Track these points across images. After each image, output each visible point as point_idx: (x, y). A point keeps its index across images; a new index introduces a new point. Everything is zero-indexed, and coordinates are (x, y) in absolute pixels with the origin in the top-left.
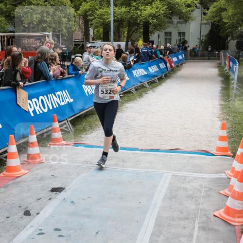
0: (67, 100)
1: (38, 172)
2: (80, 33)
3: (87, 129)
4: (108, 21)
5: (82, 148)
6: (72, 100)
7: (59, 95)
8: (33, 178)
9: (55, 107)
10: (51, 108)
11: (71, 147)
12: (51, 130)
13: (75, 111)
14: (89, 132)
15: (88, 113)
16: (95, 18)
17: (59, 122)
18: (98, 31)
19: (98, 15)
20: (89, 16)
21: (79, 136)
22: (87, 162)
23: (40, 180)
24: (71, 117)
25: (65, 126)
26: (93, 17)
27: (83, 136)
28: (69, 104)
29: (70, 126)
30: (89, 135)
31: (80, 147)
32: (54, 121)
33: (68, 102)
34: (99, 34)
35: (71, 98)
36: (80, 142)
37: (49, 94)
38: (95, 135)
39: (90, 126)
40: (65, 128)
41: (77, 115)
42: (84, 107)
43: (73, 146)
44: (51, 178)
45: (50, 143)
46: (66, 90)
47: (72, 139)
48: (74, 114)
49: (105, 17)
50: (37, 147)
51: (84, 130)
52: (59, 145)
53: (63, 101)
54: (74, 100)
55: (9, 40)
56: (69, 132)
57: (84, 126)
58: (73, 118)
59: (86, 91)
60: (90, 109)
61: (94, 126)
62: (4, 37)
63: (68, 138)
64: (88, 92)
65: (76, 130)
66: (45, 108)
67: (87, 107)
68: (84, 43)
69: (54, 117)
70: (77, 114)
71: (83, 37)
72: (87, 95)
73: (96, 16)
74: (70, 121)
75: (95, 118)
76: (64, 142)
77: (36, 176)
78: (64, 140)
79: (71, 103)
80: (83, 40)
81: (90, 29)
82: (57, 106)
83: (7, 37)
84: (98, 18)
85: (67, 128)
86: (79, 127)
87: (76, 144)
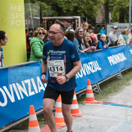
0: (97, 69)
1: (78, 123)
2: (101, 17)
3: (112, 92)
4: (126, 7)
5: (109, 106)
6: (100, 69)
7: (91, 65)
8: (75, 128)
9: (88, 74)
10: (85, 74)
11: (101, 105)
12: (86, 91)
13: (103, 77)
14: (114, 93)
15: (112, 79)
16: (115, 5)
17: (92, 85)
18: (115, 15)
19: (117, 3)
20: (111, 3)
21: (106, 97)
22: (115, 117)
23: (80, 129)
24: (100, 82)
25: (96, 88)
26: (113, 5)
27: (109, 97)
28: (98, 71)
29: (99, 88)
30: (114, 97)
31: (108, 105)
32: (88, 84)
33: (98, 70)
34: (115, 18)
35: (100, 67)
36: (107, 101)
37: (84, 63)
38: (119, 96)
39: (115, 89)
40: (95, 90)
41: (104, 81)
42: (109, 74)
43: (102, 104)
44: (88, 128)
45: (85, 101)
46: (96, 61)
47: (101, 99)
48: (102, 79)
49: (123, 4)
50: (77, 104)
51: (110, 92)
52: (92, 103)
53: (94, 69)
54: (102, 68)
55: (48, 22)
56: (98, 93)
57: (110, 89)
58: (101, 82)
59: (110, 62)
60: (114, 76)
61: (117, 89)
62: (44, 20)
63: (98, 98)
64: (112, 63)
65: (104, 92)
66: (80, 74)
67: (112, 74)
68: (104, 24)
69: (88, 81)
70: (104, 79)
71: (103, 20)
72: (111, 65)
73: (116, 3)
74: (99, 85)
75: (118, 83)
76: (95, 101)
77: (77, 126)
78: (95, 100)
79: (100, 71)
80: (103, 22)
81: (110, 13)
82: (90, 73)
83: (46, 20)
84: (118, 5)
85: (96, 90)
86: (106, 89)
87: (105, 103)
